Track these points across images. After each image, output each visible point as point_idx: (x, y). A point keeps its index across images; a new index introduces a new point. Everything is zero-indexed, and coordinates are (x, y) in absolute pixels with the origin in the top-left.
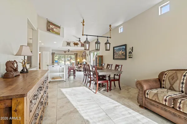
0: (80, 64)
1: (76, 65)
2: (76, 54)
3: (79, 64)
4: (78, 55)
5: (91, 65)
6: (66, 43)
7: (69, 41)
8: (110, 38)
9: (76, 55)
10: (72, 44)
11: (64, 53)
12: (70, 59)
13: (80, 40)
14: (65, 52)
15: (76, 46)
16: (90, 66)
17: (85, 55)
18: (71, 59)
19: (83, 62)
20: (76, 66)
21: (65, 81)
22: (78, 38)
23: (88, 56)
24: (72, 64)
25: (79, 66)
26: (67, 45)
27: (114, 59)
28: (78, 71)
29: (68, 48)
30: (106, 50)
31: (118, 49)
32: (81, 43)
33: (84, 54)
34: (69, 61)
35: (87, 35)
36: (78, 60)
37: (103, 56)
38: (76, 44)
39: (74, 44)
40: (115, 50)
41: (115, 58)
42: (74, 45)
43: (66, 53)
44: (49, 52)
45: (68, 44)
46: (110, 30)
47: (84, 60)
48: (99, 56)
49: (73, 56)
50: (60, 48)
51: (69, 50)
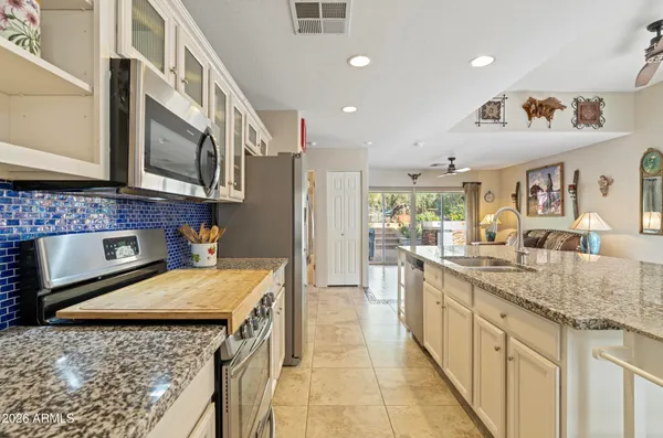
4: (483, 190)
9: (474, 190)
10: (513, 111)
11: (409, 182)
14: (414, 177)
15: (540, 121)
17: (569, 187)
26: (484, 116)
39: (527, 108)
43: (420, 182)
44: (357, 174)
45: (491, 110)
50: (421, 144)
51: (451, 159)
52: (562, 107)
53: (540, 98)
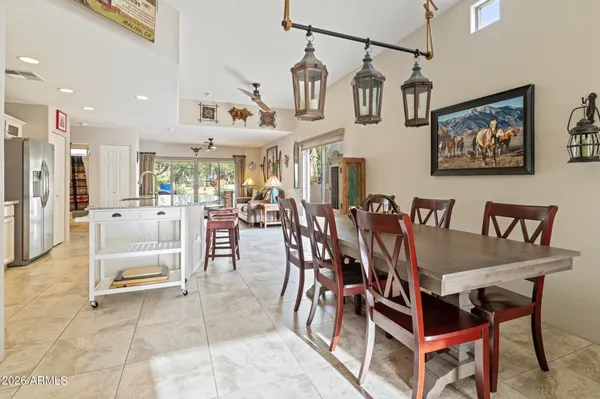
0: (256, 199)
1: (239, 202)
2: (238, 159)
3: (250, 195)
4: (248, 161)
5: (303, 202)
6: (198, 112)
7: (208, 101)
8: (428, 56)
9: (240, 161)
10: (223, 114)
11: (192, 154)
12: (216, 177)
13: (256, 92)
14: (196, 150)
15: (240, 122)
16: (299, 205)
17: (278, 161)
18: (219, 179)
19: (270, 189)
20: (240, 206)
21: (186, 294)
22: (247, 83)
23: (287, 163)
24: (224, 196)
25: (254, 204)
26: (204, 116)
27: (435, 170)
28: (247, 224)
29: (208, 129)
30: (409, 123)
31: (470, 118)
32: (262, 104)
33: (270, 157)
34: (213, 184)
35: (310, 30)
36: (249, 182)
37: (363, 160)
38: (239, 114)
39: (231, 112)
40: (446, 124)
41: (441, 166)
42: (230, 117)
43: (200, 154)
44: (127, 148)
45: (208, 113)
46: (429, 15)
47: (273, 182)
48: (349, 162)
49: (228, 167)
50: (172, 130)
51: (210, 140)
52: (250, 114)
53: (238, 107)
